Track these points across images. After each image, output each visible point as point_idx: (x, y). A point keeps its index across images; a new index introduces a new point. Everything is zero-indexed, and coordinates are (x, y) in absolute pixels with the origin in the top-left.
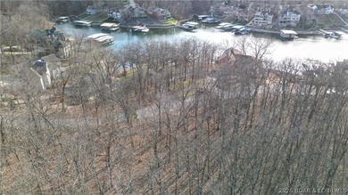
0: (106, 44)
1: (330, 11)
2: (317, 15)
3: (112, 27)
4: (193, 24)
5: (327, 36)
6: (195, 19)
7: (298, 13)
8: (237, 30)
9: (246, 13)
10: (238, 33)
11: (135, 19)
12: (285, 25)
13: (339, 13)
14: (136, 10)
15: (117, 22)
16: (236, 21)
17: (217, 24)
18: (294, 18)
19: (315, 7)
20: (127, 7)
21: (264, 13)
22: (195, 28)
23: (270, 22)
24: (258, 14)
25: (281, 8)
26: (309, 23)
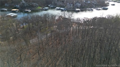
0: (14, 17)
1: (89, 2)
2: (85, 4)
3: (16, 10)
5: (89, 10)
6: (47, 6)
7: (80, 3)
8: (62, 9)
9: (64, 4)
10: (62, 10)
11: (25, 7)
12: (76, 7)
13: (92, 3)
14: (25, 4)
15: (18, 9)
16: (61, 7)
17: (55, 8)
18: (79, 5)
19: (85, 1)
20: (21, 3)
21: (70, 3)
22: (48, 9)
23: (72, 7)
24: (68, 4)
25: (75, 2)
26: (83, 6)
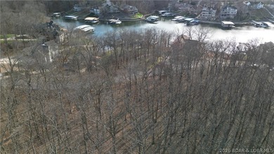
0: (89, 33)
1: (261, 6)
2: (250, 10)
3: (94, 20)
4: (155, 17)
5: (258, 26)
6: (157, 13)
7: (235, 8)
8: (188, 22)
9: (196, 8)
10: (189, 24)
11: (110, 14)
12: (225, 17)
13: (268, 8)
14: (112, 8)
15: (97, 17)
16: (188, 15)
17: (173, 17)
18: (233, 12)
19: (249, 4)
20: (105, 5)
21: (209, 8)
22: (156, 20)
23: (214, 16)
24: (205, 9)
25: (223, 4)
26: (244, 16)
